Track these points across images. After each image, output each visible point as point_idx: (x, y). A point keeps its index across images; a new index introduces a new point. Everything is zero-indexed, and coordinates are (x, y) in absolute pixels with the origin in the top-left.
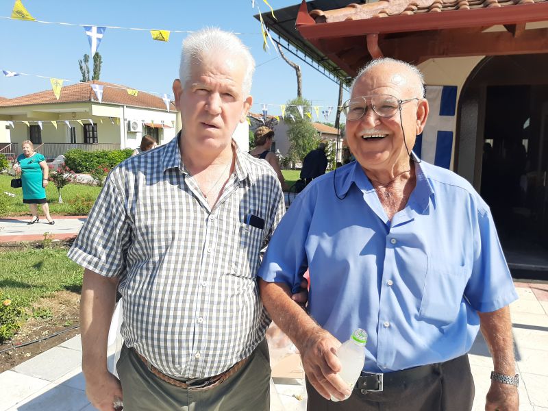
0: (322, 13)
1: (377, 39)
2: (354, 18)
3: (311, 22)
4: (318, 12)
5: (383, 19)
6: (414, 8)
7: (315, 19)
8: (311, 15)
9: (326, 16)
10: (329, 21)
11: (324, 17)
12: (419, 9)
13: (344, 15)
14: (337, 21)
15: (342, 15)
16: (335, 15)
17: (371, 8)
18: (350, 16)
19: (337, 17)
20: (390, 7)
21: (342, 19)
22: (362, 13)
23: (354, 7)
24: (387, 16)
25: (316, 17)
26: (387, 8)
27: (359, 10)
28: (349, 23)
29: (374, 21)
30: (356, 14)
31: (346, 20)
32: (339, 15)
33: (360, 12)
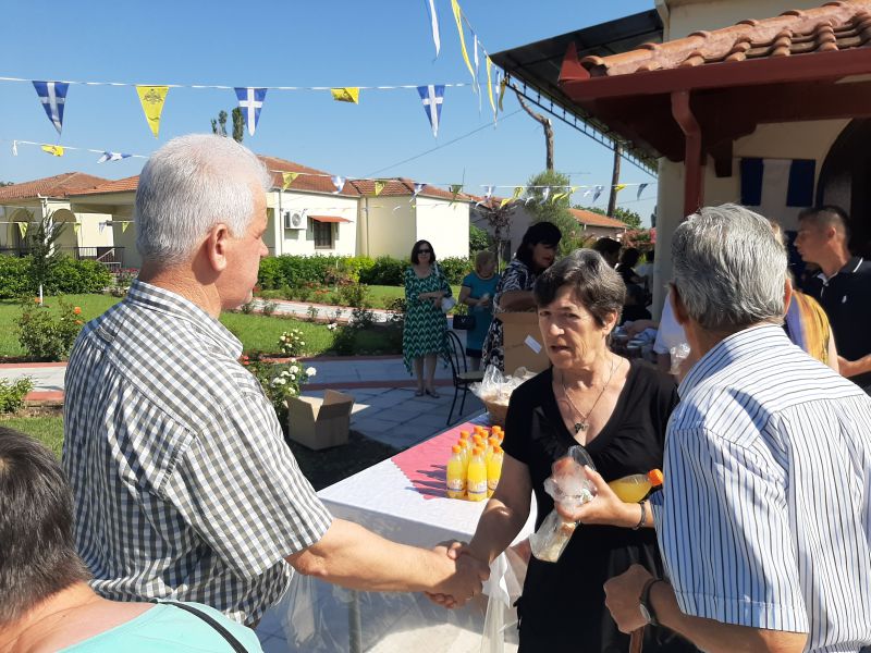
0: (600, 61)
1: (688, 99)
2: (652, 67)
3: (585, 76)
4: (594, 60)
5: (698, 68)
6: (746, 46)
7: (588, 69)
8: (583, 65)
9: (607, 65)
10: (612, 72)
11: (603, 67)
12: (754, 46)
13: (635, 63)
14: (624, 72)
15: (631, 61)
16: (621, 63)
17: (676, 48)
18: (643, 64)
19: (624, 66)
20: (707, 46)
21: (632, 70)
22: (663, 59)
23: (649, 48)
24: (703, 62)
25: (590, 66)
26: (702, 47)
27: (657, 53)
28: (642, 75)
29: (682, 72)
30: (653, 59)
31: (638, 70)
32: (626, 62)
33: (660, 55)
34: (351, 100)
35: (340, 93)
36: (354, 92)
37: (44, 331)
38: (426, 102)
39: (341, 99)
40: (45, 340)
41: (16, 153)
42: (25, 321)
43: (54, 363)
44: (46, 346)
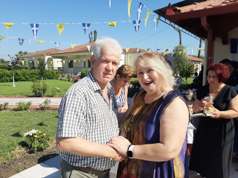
0: (178, 8)
1: (206, 19)
2: (194, 10)
3: (173, 13)
4: (177, 8)
5: (210, 9)
6: (228, 1)
8: (173, 10)
9: (181, 9)
10: (182, 12)
11: (179, 10)
12: (231, 2)
13: (190, 8)
15: (189, 8)
17: (204, 4)
18: (192, 9)
19: (186, 10)
20: (214, 2)
21: (189, 11)
22: (199, 7)
23: (195, 4)
24: (212, 7)
25: (175, 10)
26: (213, 3)
28: (192, 12)
29: (205, 10)
30: (196, 7)
31: (190, 11)
32: (187, 9)
33: (198, 6)
34: (114, 25)
35: (110, 24)
36: (114, 23)
37: (38, 89)
38: (135, 25)
39: (111, 25)
40: (38, 91)
41: (30, 43)
42: (33, 87)
43: (40, 97)
44: (39, 93)
